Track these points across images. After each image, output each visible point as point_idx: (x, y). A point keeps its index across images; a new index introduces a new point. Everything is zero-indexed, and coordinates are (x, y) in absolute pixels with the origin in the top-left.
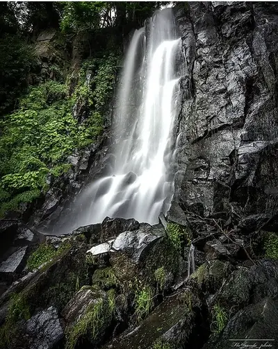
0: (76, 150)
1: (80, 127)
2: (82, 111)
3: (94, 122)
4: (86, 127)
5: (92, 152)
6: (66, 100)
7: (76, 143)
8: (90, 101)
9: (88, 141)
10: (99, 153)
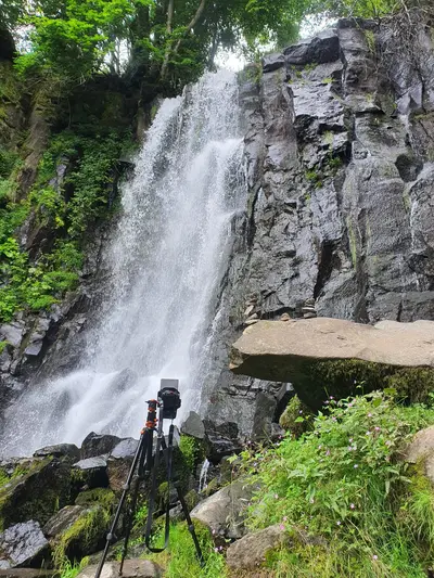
0: (21, 315)
1: (32, 270)
2: (39, 237)
3: (62, 263)
4: (45, 270)
5: (52, 322)
6: (9, 211)
7: (21, 300)
8: (58, 219)
9: (48, 299)
10: (67, 325)
